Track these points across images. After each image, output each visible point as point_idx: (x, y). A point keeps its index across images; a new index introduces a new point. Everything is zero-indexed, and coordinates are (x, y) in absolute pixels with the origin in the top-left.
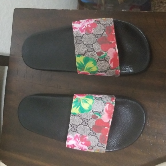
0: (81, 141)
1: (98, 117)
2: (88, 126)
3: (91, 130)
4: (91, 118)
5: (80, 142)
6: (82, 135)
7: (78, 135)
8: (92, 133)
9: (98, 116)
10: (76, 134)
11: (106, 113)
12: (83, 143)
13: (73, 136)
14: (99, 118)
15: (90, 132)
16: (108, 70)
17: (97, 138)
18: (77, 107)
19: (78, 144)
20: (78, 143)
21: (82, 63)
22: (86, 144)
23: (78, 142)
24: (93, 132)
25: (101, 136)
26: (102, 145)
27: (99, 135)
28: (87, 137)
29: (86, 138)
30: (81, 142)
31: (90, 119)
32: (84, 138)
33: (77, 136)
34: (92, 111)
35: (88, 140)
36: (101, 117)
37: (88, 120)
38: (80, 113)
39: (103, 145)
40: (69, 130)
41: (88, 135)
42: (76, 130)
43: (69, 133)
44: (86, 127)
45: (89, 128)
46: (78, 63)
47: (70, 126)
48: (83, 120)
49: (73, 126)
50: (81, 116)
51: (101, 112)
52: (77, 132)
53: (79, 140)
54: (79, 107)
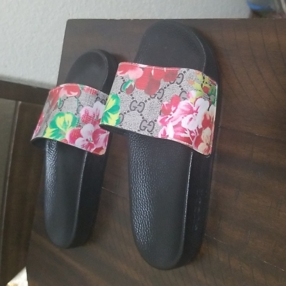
0: (170, 112)
1: (131, 86)
2: (146, 101)
3: (153, 96)
4: (132, 95)
5: (171, 115)
6: (160, 113)
7: (160, 118)
8: (159, 95)
9: (129, 84)
10: (158, 123)
11: (126, 74)
12: (173, 109)
13: (161, 128)
14: (133, 84)
15: (158, 98)
16: (78, 100)
17: (168, 85)
18: (109, 116)
19: (173, 119)
20: (172, 117)
21: (53, 131)
22: (176, 105)
23: (170, 119)
24: (157, 94)
25: (165, 80)
26: (181, 76)
27: (163, 83)
28: (165, 103)
29: (166, 105)
30: (172, 113)
31: (133, 98)
32: (166, 108)
33: (162, 121)
34: (119, 93)
35: (170, 101)
36: (132, 81)
37: (133, 101)
38: (119, 113)
39: (180, 74)
40: (150, 135)
41: (161, 101)
42: (152, 124)
43: (155, 135)
44: (147, 104)
45: (149, 99)
46: (51, 136)
47: (142, 133)
48: (132, 108)
49: (143, 128)
50: (124, 111)
51: (124, 81)
52: (156, 121)
53: (167, 117)
54: (109, 113)
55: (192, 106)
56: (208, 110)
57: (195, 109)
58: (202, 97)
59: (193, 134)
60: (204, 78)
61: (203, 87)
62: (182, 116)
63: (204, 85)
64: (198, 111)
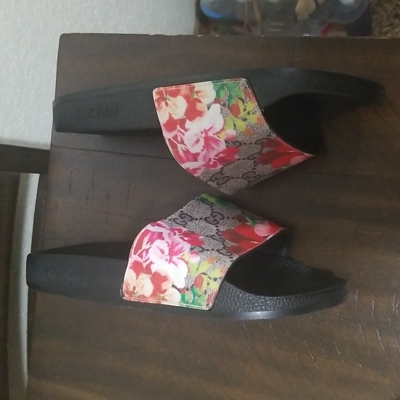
55: (179, 256)
56: (174, 286)
57: (175, 258)
58: (189, 272)
59: (144, 253)
60: (215, 280)
61: (203, 275)
62: (170, 243)
63: (205, 277)
64: (172, 264)
